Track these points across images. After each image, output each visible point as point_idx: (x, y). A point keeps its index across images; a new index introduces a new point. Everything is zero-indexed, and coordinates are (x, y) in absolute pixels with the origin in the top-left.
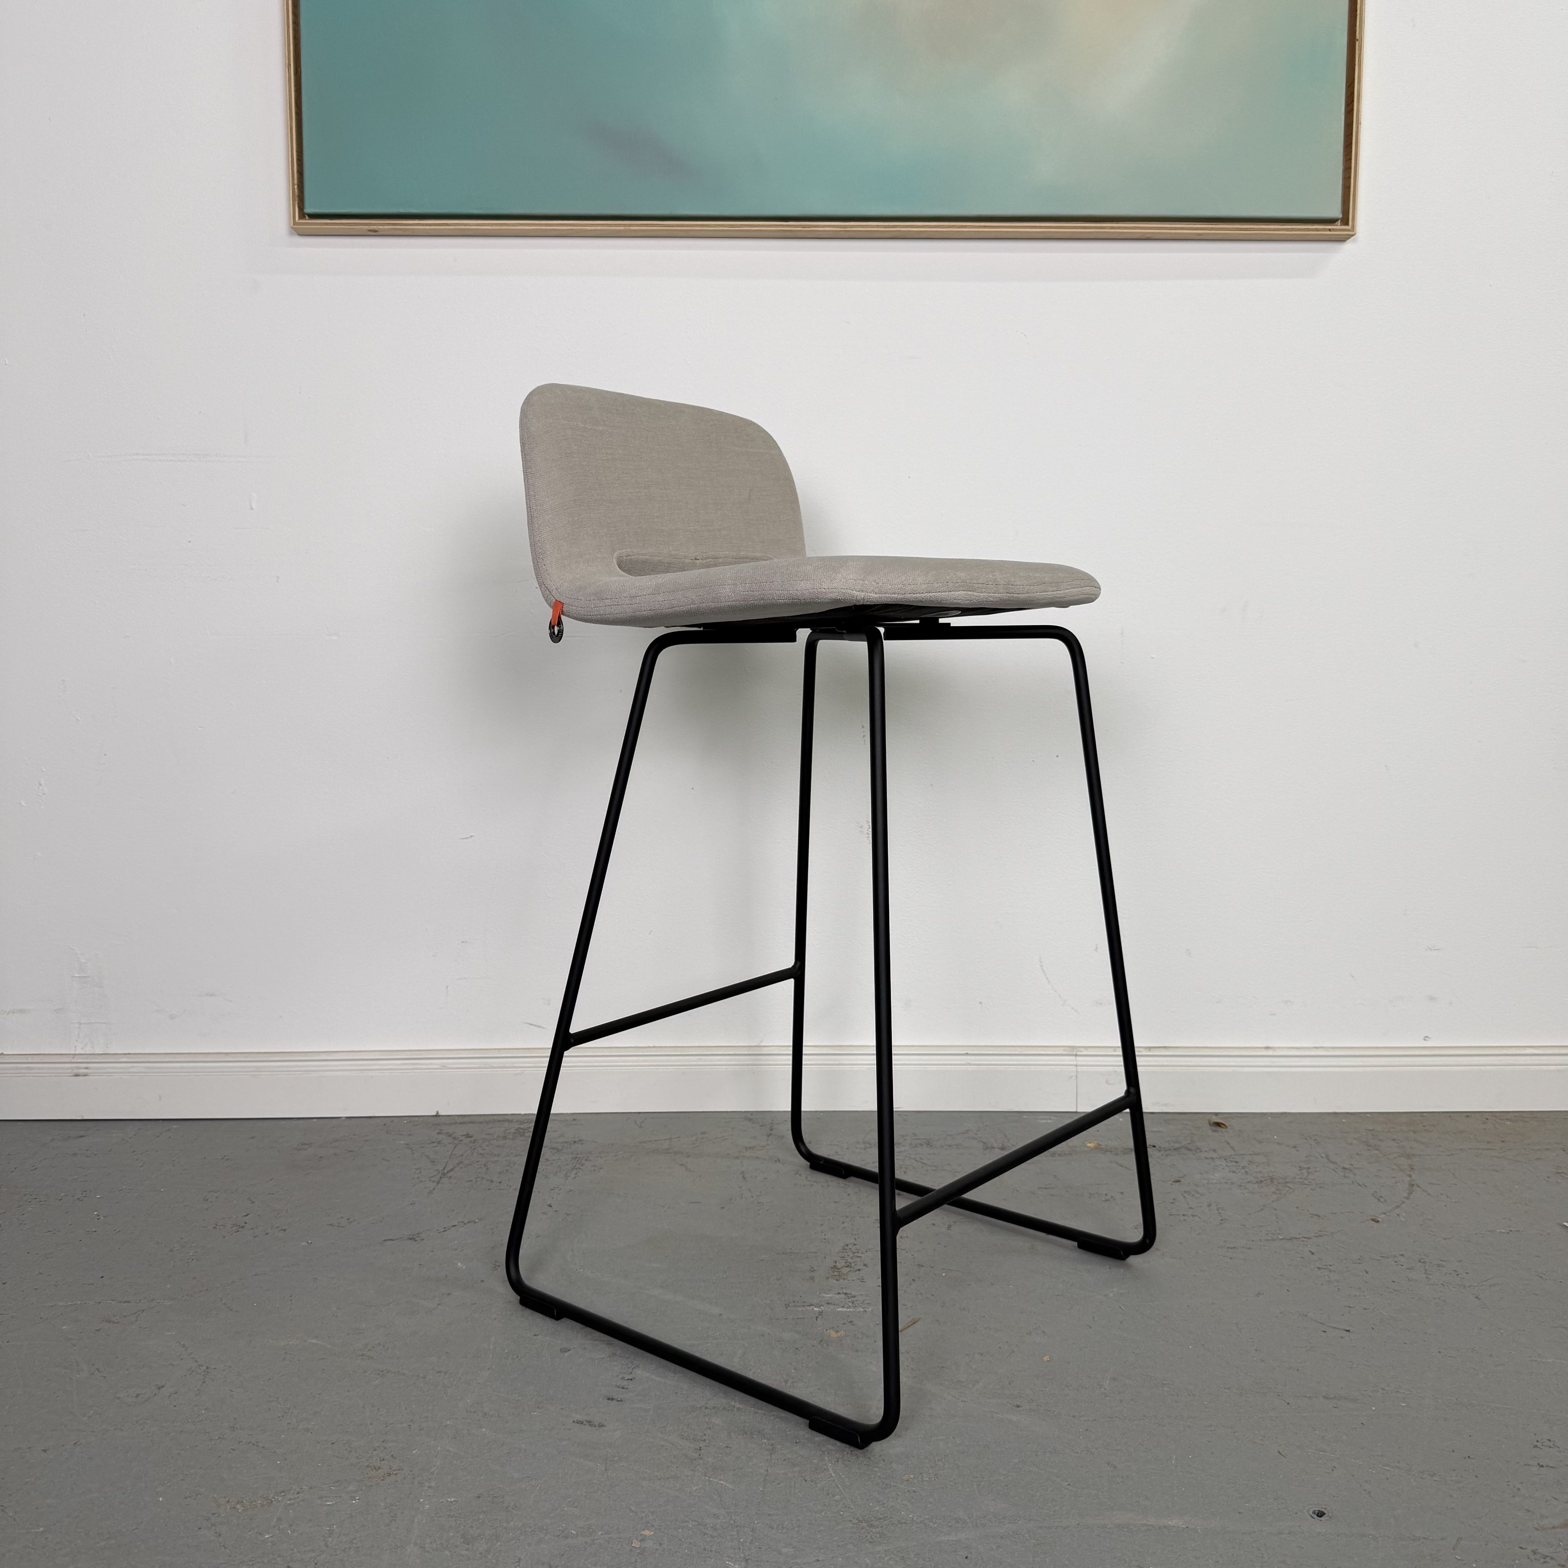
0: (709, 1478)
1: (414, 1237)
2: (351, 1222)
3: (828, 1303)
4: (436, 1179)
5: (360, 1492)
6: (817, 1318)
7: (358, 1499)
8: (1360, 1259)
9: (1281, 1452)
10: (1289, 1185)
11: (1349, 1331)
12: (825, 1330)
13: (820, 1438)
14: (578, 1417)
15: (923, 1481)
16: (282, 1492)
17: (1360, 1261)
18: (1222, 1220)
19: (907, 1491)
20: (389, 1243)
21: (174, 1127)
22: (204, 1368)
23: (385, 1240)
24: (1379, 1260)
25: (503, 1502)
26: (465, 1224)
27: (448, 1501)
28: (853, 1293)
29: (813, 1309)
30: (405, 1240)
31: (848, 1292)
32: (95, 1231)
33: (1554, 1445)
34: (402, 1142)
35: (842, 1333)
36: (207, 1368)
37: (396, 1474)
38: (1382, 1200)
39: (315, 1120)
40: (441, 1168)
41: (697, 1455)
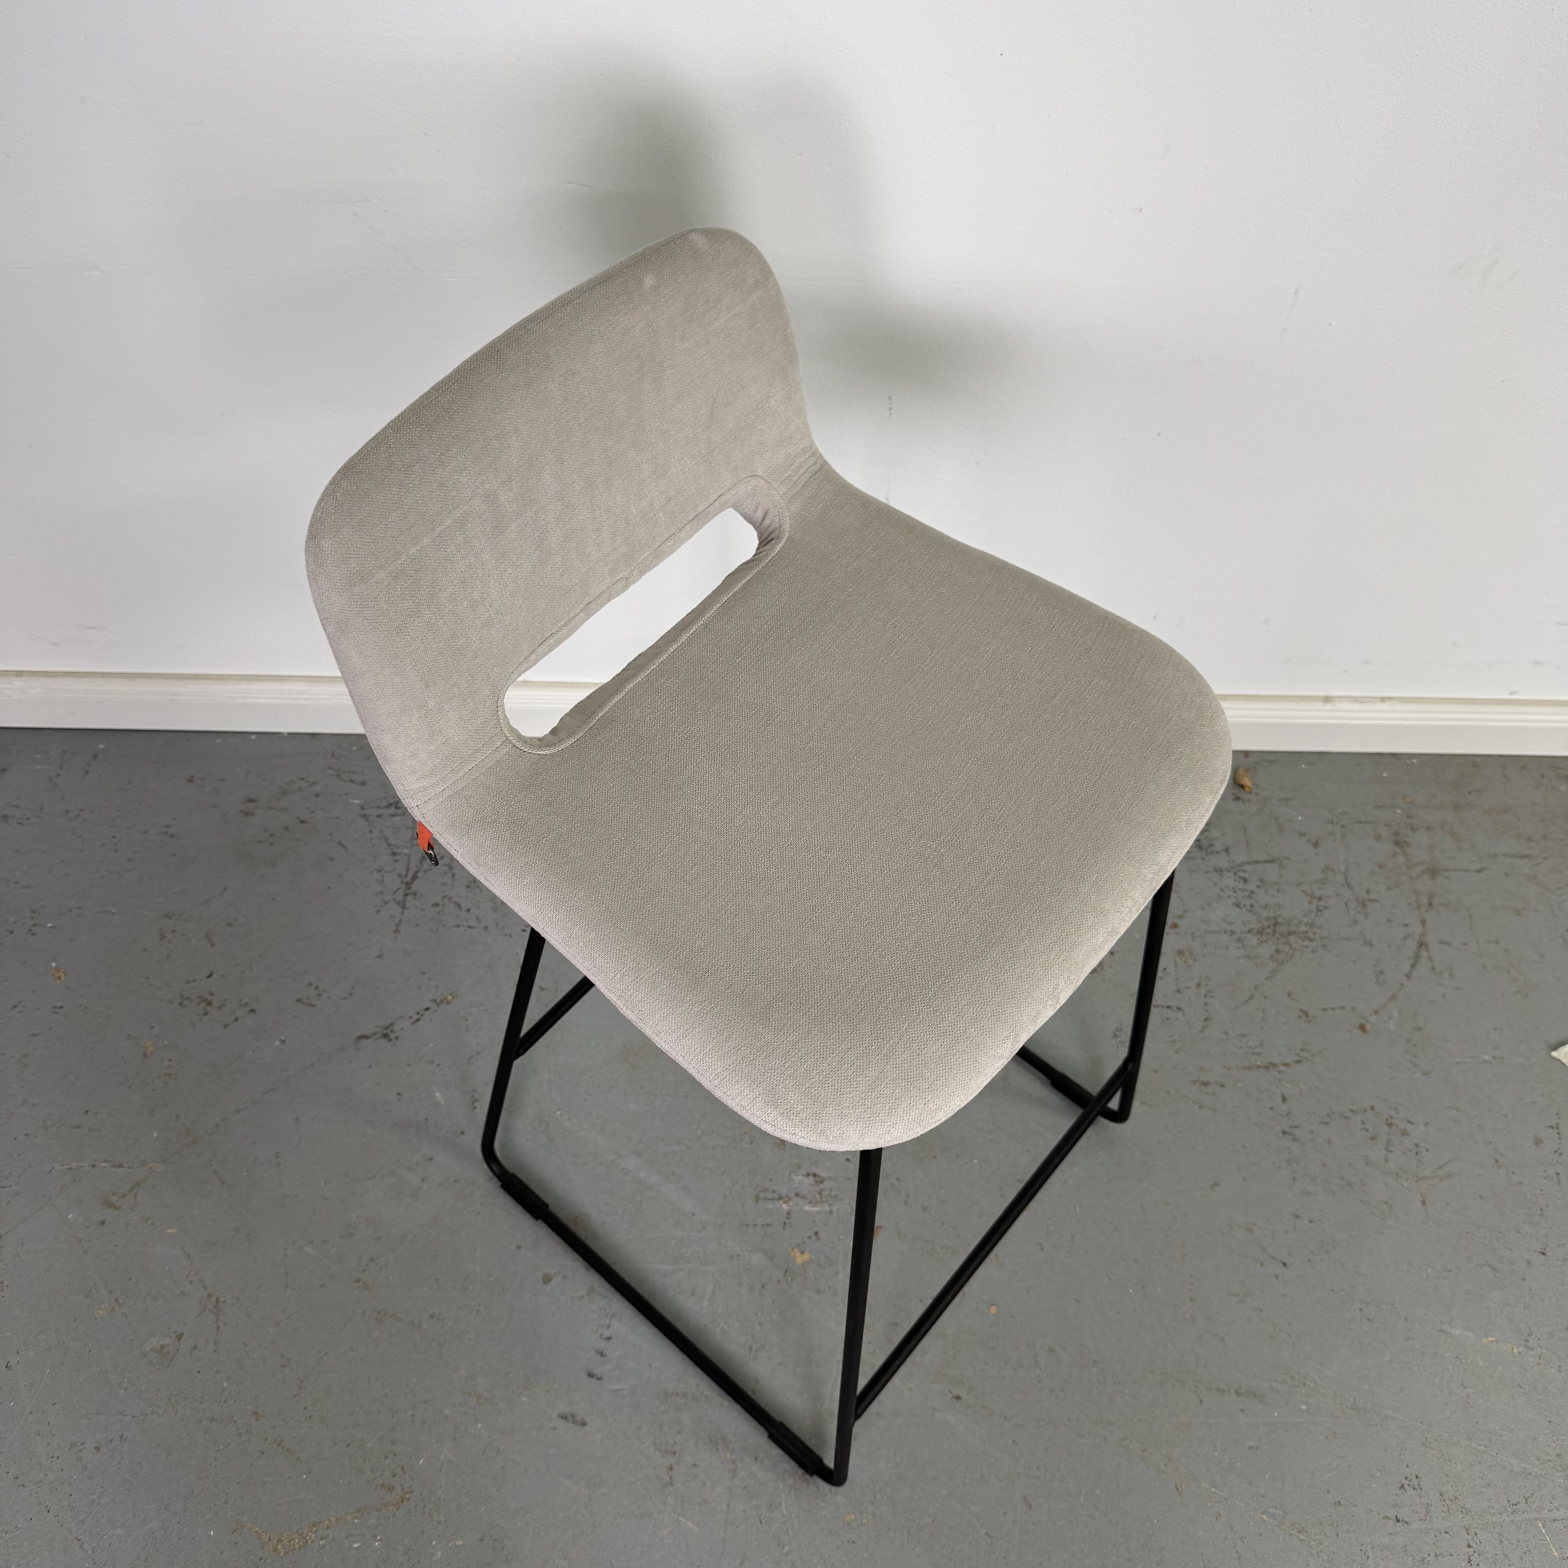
0: (679, 1516)
1: (388, 1031)
2: (321, 995)
3: (797, 1195)
4: (399, 897)
5: (381, 1528)
6: (785, 1223)
7: (380, 1540)
8: (1328, 1115)
9: (1178, 1486)
10: (1292, 939)
11: (1285, 1265)
12: (790, 1250)
13: (776, 1452)
14: (563, 1408)
15: (861, 1525)
16: (314, 1525)
17: (1328, 1120)
18: (1206, 1020)
19: (846, 1540)
20: (364, 1042)
21: (101, 746)
22: (214, 1300)
23: (360, 1038)
24: (1346, 1118)
25: (503, 1548)
26: (438, 1005)
27: (456, 1545)
28: (823, 1174)
29: (781, 1206)
30: (380, 1038)
31: (817, 1171)
32: (61, 1007)
33: (1419, 1485)
34: (356, 801)
35: (807, 1256)
36: (218, 1301)
37: (408, 1499)
38: (1382, 977)
39: (253, 737)
40: (404, 872)
41: (667, 1478)
